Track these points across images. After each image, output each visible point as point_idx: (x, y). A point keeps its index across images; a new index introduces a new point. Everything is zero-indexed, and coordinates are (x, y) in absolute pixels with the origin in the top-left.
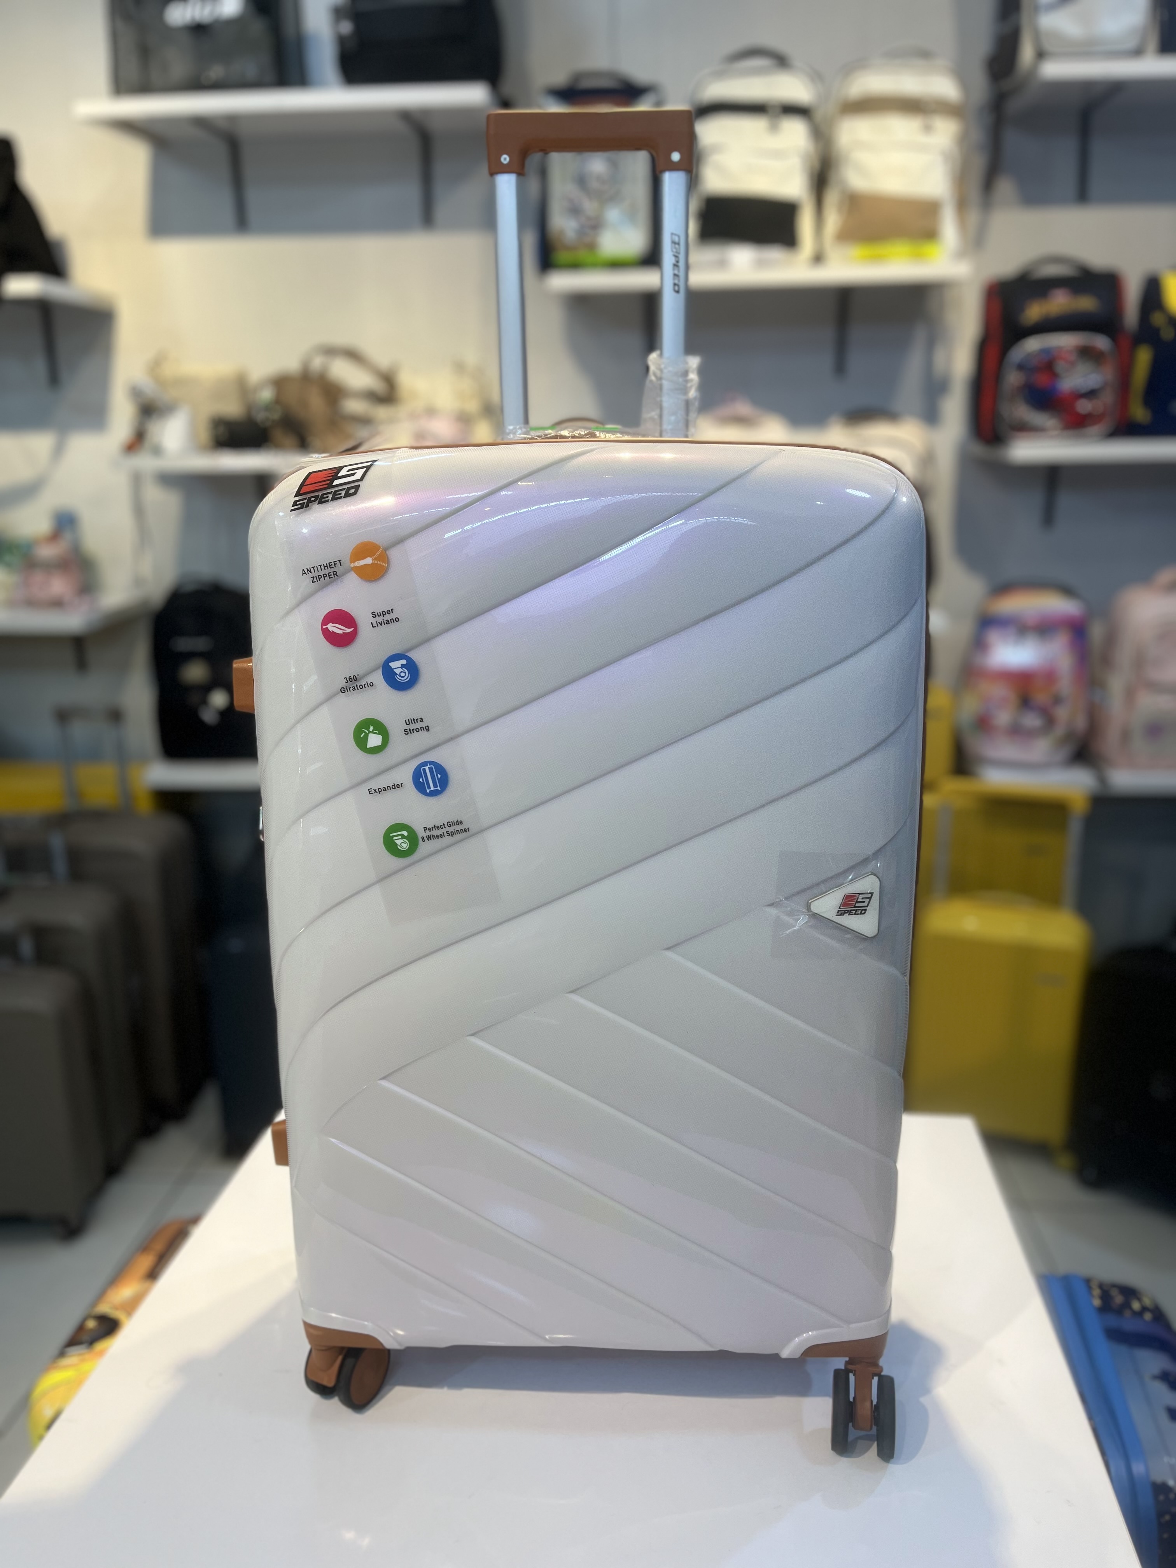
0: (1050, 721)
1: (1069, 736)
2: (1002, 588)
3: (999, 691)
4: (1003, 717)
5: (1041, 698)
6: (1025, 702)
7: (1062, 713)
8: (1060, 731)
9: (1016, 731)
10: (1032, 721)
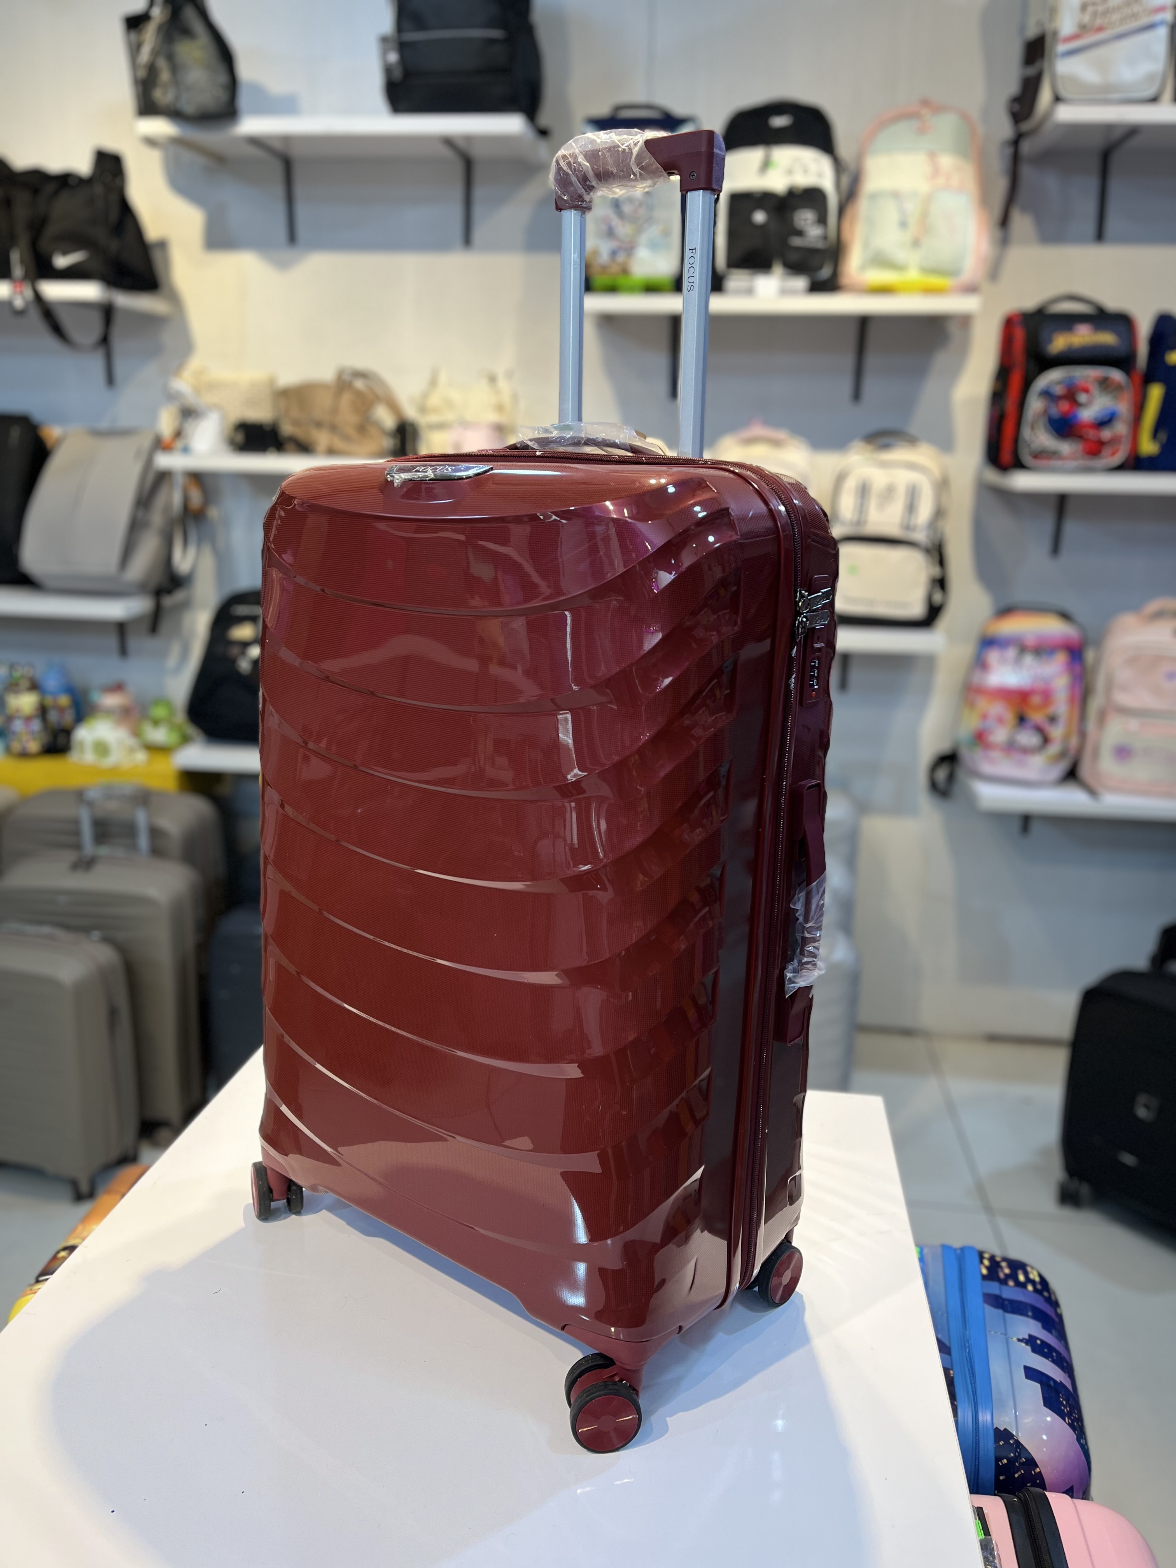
0: (1046, 740)
1: (1063, 754)
2: (1005, 611)
3: (997, 709)
4: (1000, 735)
5: (1037, 717)
6: (1021, 720)
7: (1057, 732)
8: (1054, 749)
9: (1011, 747)
10: (1027, 738)
